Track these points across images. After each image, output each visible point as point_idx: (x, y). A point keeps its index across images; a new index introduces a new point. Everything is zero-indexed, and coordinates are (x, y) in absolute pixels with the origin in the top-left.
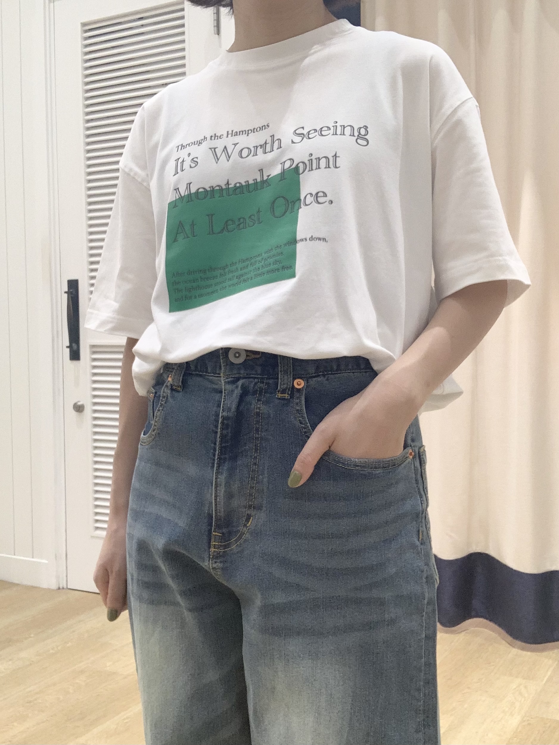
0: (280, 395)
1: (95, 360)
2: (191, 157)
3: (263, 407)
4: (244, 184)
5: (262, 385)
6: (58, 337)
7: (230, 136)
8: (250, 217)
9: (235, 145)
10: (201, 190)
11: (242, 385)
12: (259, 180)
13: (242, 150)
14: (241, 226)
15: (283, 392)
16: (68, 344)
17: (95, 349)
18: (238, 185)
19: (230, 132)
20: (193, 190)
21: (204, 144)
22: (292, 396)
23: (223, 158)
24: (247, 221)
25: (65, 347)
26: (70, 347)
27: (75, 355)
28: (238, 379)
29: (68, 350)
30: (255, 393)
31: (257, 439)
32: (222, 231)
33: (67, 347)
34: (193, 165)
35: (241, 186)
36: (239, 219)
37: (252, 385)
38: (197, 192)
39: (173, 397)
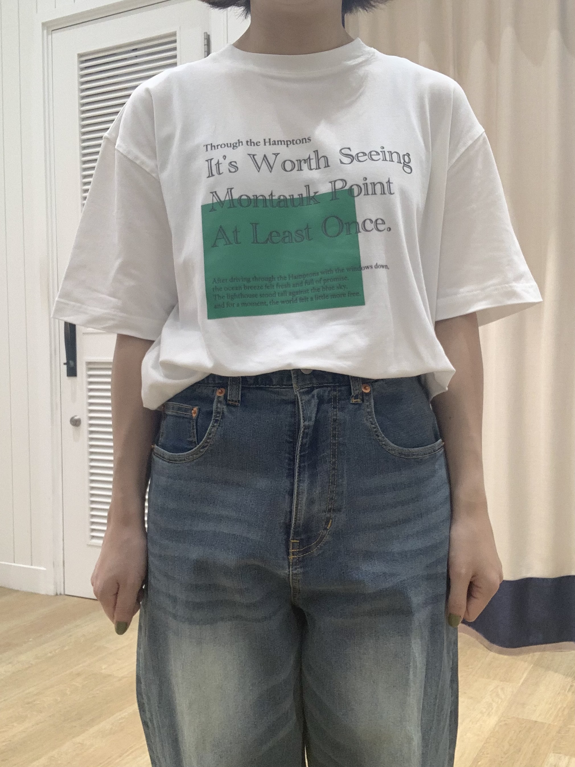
0: (353, 401)
1: (91, 376)
2: (228, 161)
3: (339, 414)
4: (288, 197)
5: (335, 393)
6: (55, 354)
7: (267, 144)
8: (297, 231)
9: (276, 155)
10: (244, 197)
11: (318, 394)
12: (305, 195)
13: (285, 161)
14: (287, 240)
15: (356, 397)
16: (65, 361)
17: (91, 365)
18: (282, 198)
19: (267, 140)
20: (236, 196)
21: (240, 148)
22: (363, 400)
23: (264, 167)
24: (293, 235)
25: (62, 364)
26: (67, 364)
27: (72, 372)
28: (312, 389)
29: (65, 366)
30: (329, 401)
31: (334, 444)
32: (266, 242)
33: (64, 364)
34: (233, 170)
35: (285, 200)
36: (284, 232)
37: (326, 394)
38: (240, 199)
39: (230, 412)
